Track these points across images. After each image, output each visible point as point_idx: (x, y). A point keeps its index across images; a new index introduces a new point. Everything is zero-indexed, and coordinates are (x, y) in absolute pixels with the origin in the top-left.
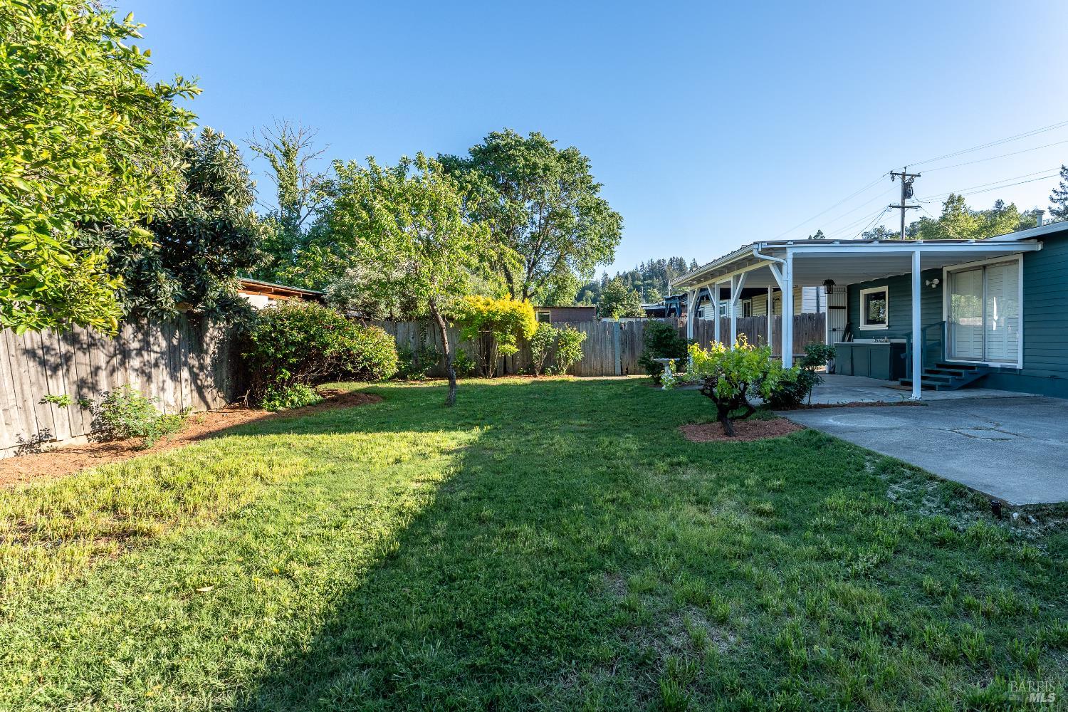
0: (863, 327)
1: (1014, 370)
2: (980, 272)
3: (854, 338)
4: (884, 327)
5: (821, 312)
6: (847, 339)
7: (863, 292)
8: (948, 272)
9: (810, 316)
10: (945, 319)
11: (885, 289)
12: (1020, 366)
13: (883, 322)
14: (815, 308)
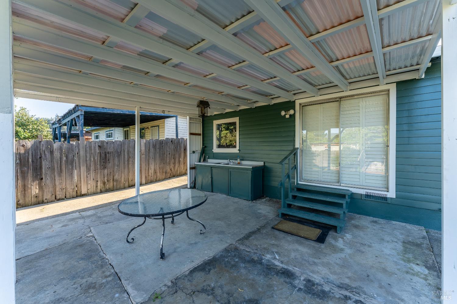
0: (216, 150)
1: (385, 199)
2: (336, 104)
3: (209, 158)
4: (235, 151)
5: (179, 137)
6: (202, 160)
7: (216, 123)
8: (300, 104)
9: (172, 141)
10: (297, 145)
11: (236, 120)
12: (392, 194)
13: (235, 147)
14: (175, 135)
